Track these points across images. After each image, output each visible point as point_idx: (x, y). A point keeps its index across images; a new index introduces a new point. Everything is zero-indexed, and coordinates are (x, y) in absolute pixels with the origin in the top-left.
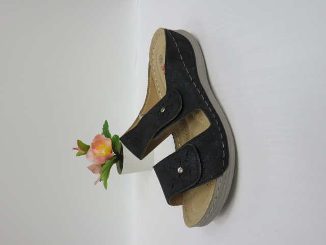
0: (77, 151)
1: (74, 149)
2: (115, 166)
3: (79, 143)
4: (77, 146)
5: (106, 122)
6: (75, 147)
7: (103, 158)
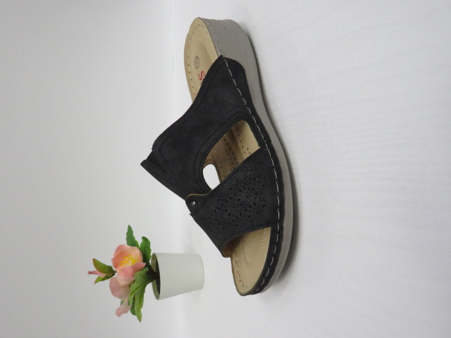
0: (95, 277)
1: (90, 273)
2: (149, 287)
3: (96, 262)
4: (94, 269)
5: (130, 228)
6: (91, 270)
7: (130, 271)
